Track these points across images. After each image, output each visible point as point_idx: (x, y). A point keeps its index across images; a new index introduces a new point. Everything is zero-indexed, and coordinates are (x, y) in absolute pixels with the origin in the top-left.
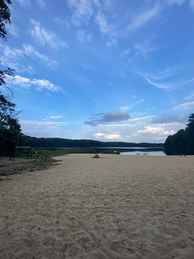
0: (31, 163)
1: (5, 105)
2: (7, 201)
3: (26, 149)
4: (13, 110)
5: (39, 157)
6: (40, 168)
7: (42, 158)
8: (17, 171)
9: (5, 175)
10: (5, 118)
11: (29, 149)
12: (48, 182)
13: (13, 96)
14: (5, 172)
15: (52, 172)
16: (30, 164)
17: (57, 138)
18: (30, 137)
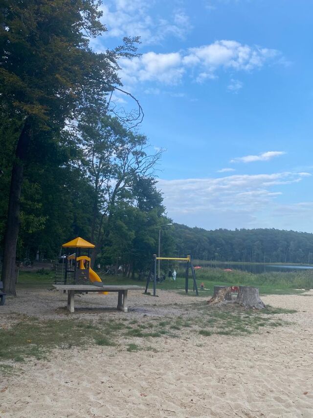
0: (199, 309)
1: (123, 143)
2: (155, 411)
3: (180, 264)
4: (143, 154)
5: (220, 291)
6: (227, 329)
7: (228, 297)
8: (167, 328)
9: (140, 335)
10: (126, 177)
11: (187, 265)
12: (258, 381)
13: (142, 115)
14: (139, 326)
15: (266, 349)
16: (196, 310)
17: (266, 230)
18: (186, 228)
